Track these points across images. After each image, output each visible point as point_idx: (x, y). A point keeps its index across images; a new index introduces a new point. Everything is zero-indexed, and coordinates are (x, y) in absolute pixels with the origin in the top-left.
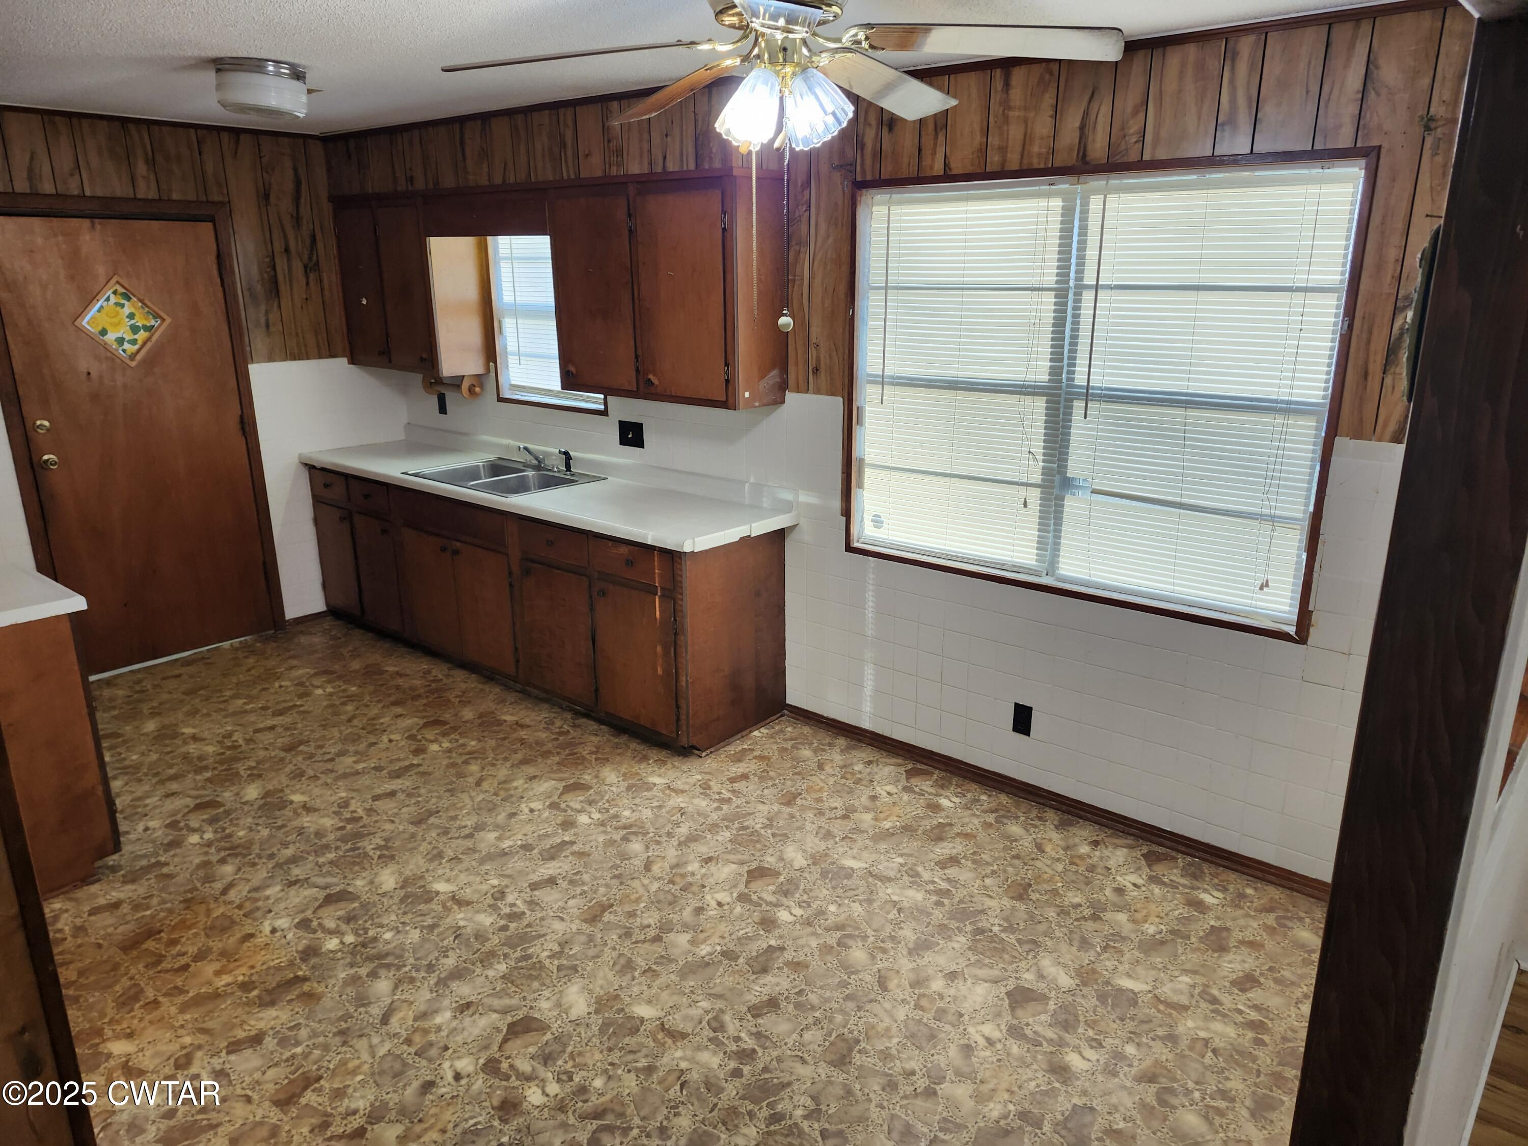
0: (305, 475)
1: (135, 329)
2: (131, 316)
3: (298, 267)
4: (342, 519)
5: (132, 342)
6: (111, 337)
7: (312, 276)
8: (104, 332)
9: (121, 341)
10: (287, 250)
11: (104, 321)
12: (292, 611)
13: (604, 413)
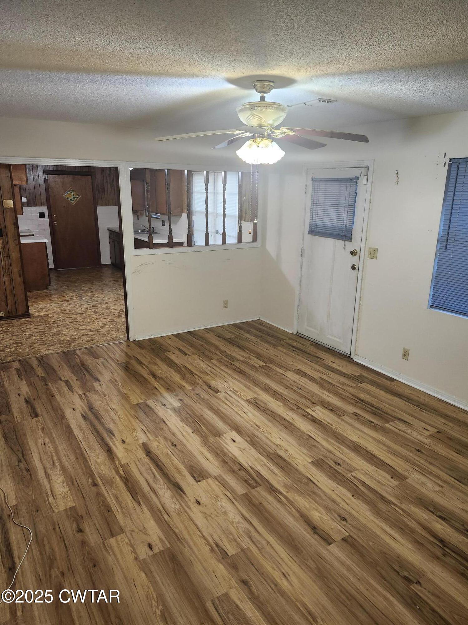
0: (108, 232)
1: (74, 198)
2: (73, 195)
3: (109, 185)
4: (113, 242)
5: (74, 200)
6: (69, 199)
7: (112, 188)
8: (68, 198)
9: (71, 200)
10: (107, 182)
11: (68, 196)
12: (103, 262)
13: (160, 218)
